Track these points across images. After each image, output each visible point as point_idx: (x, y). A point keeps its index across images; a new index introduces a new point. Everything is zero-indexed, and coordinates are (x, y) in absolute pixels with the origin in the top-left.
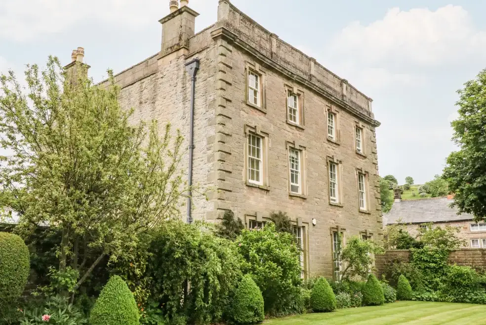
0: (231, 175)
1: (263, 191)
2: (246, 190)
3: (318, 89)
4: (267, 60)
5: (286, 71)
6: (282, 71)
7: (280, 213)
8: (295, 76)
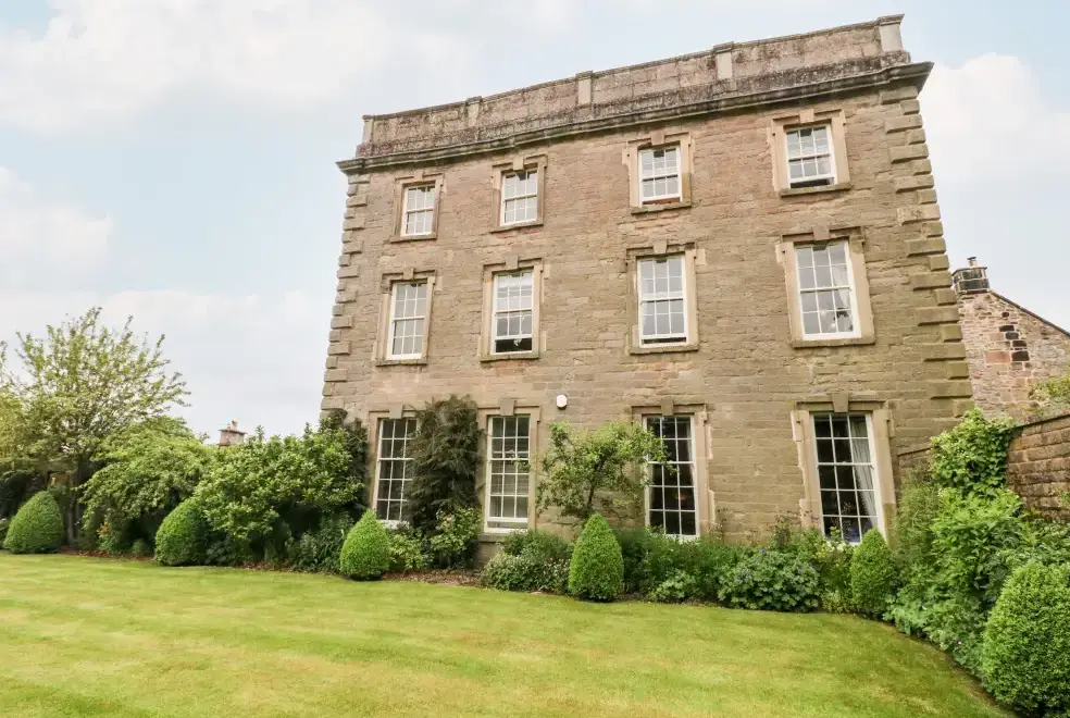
0: (349, 358)
1: (413, 369)
2: (376, 374)
3: (587, 126)
4: (434, 154)
5: (485, 146)
6: (477, 149)
7: (453, 397)
8: (512, 141)
